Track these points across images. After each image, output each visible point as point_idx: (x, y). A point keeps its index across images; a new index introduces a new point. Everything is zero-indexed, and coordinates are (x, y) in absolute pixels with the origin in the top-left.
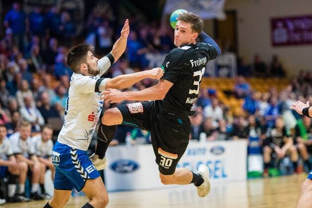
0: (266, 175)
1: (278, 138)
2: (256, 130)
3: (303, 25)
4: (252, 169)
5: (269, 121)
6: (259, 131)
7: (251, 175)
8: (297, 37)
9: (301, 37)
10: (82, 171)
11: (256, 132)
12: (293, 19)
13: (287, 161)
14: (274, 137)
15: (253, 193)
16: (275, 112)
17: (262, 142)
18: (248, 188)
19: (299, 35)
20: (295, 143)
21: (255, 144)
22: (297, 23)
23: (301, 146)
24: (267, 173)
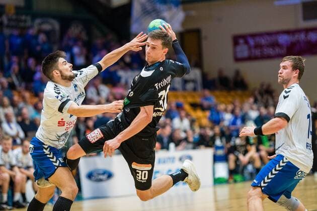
0: (231, 181)
1: (241, 146)
2: (221, 139)
3: (263, 41)
4: (218, 175)
5: (233, 131)
6: (224, 140)
7: (217, 181)
8: (257, 52)
9: (261, 52)
10: (54, 160)
11: (222, 142)
12: (253, 36)
13: (250, 168)
14: (238, 146)
15: (219, 198)
16: (239, 122)
17: (227, 151)
18: (215, 193)
19: (259, 50)
20: (258, 150)
21: (220, 152)
22: (258, 39)
23: (263, 153)
24: (232, 178)
